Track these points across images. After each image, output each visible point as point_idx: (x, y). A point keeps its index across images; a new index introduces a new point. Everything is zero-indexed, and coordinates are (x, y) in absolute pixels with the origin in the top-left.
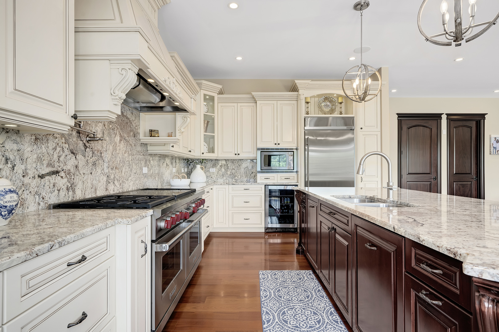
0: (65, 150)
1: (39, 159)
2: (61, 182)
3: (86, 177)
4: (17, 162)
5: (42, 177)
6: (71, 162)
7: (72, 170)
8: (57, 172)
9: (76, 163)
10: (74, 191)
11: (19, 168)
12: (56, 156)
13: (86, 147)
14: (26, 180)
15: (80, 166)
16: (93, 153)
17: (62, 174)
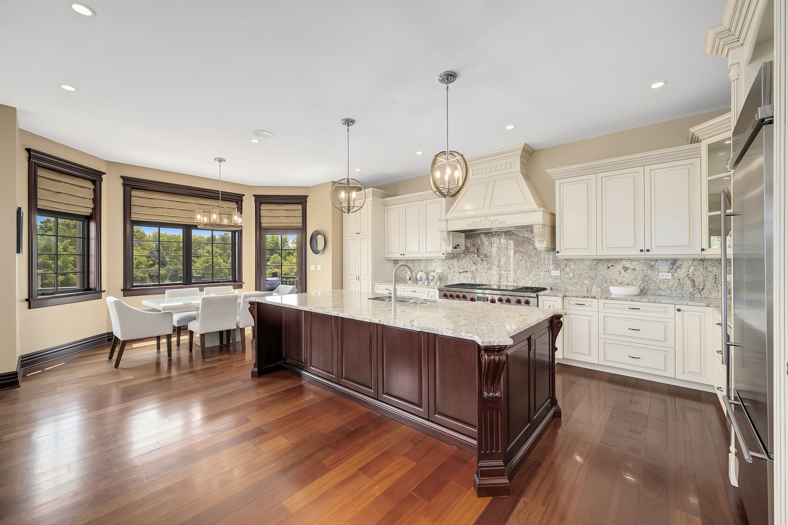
0: (471, 263)
1: (459, 267)
2: (469, 275)
3: (483, 274)
4: (452, 268)
5: (460, 273)
6: (474, 268)
7: (474, 271)
8: (467, 272)
9: (477, 268)
10: (475, 280)
11: (453, 270)
12: (466, 266)
13: (482, 260)
14: (455, 274)
15: (479, 269)
16: (488, 263)
17: (469, 272)
